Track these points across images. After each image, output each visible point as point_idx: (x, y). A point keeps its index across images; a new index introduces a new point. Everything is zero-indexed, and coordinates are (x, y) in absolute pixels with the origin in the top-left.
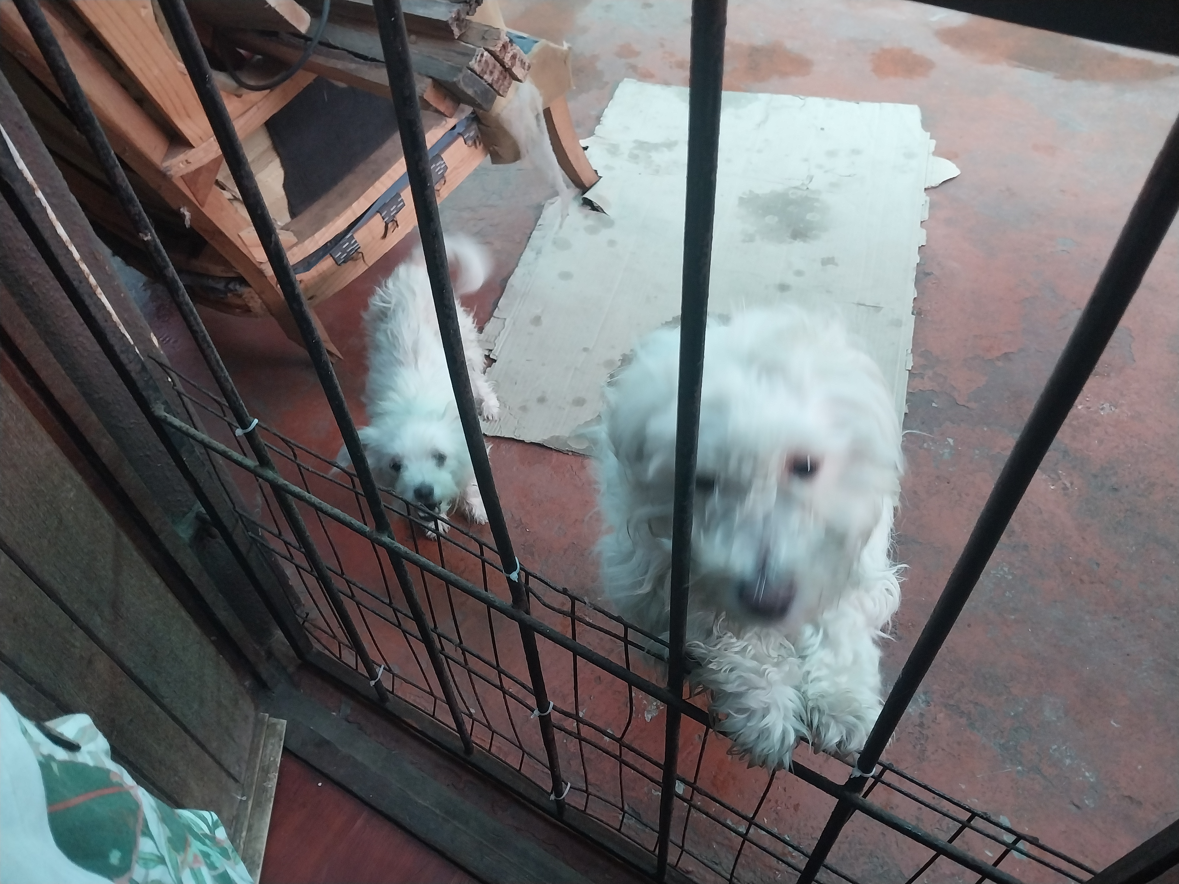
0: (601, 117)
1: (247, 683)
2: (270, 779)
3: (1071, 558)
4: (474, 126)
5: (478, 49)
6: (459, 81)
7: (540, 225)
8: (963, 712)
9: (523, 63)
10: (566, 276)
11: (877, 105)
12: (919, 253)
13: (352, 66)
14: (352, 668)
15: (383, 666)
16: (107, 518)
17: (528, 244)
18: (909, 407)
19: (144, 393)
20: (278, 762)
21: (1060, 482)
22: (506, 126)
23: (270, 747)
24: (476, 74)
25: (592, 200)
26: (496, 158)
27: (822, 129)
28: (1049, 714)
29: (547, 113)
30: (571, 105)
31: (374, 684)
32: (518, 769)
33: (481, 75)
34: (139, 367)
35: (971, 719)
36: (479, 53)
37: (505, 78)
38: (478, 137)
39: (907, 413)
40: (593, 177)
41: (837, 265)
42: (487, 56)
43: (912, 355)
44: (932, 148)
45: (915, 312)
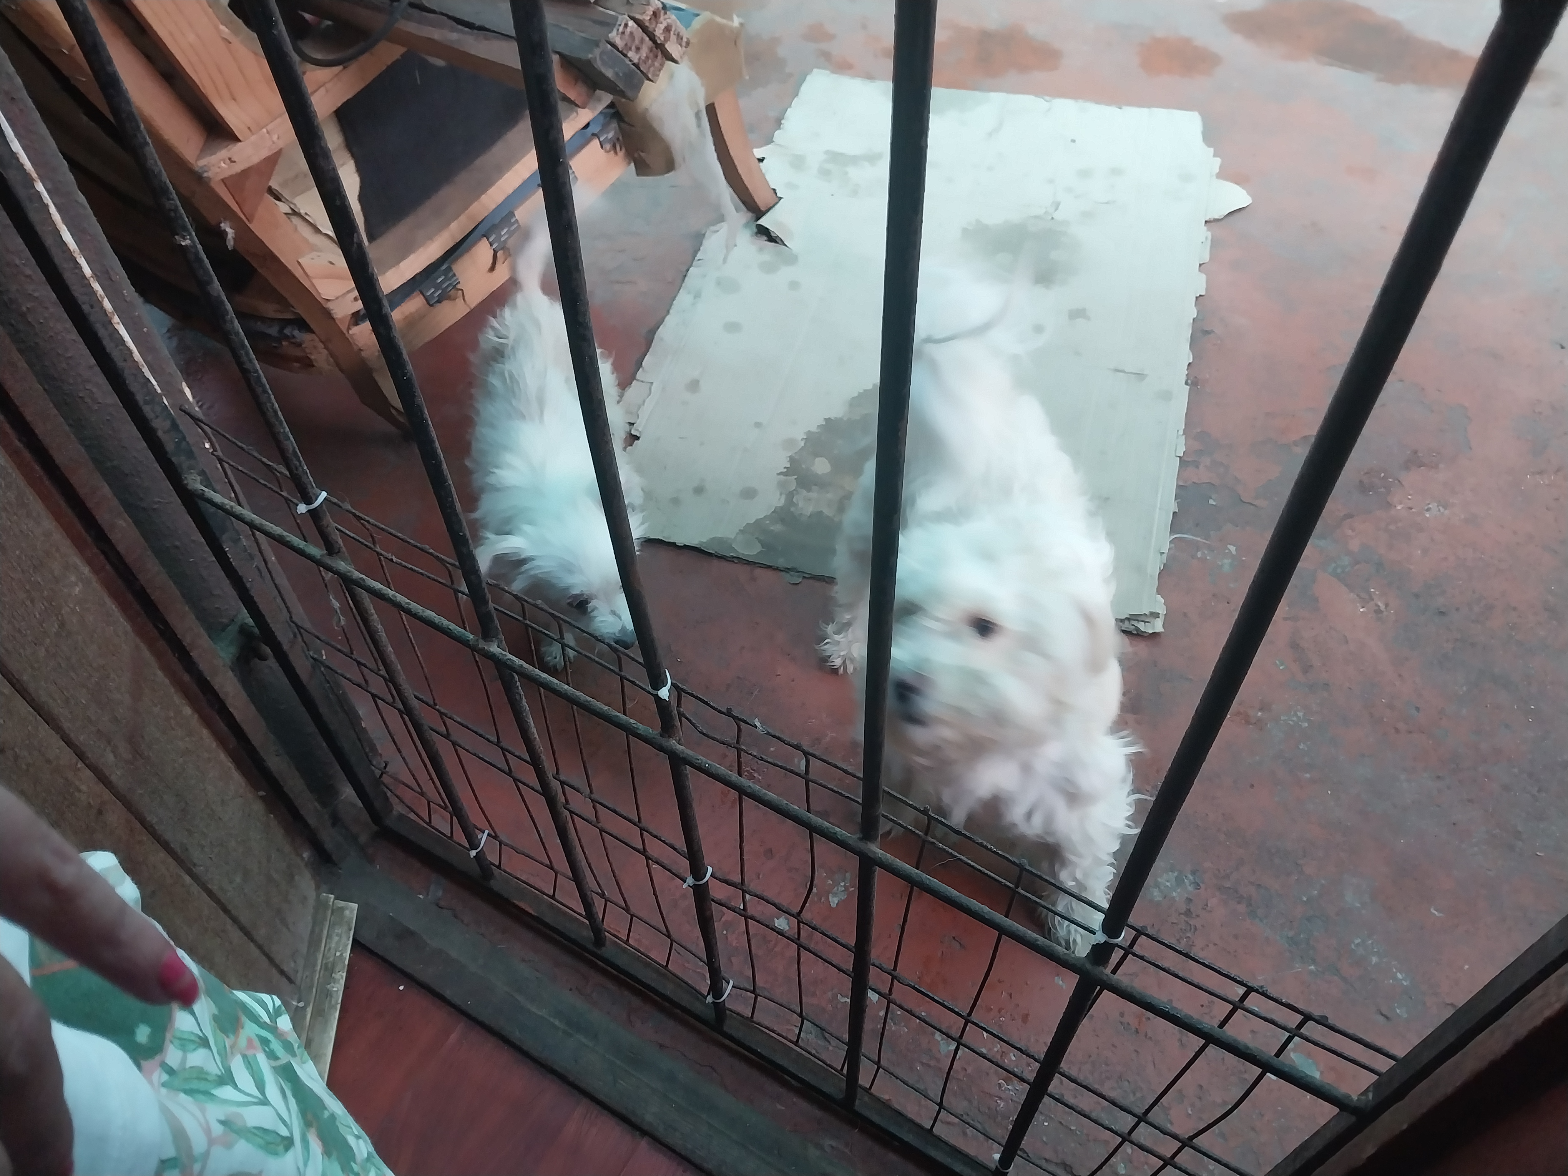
0: (783, 118)
1: (306, 855)
2: (335, 981)
3: (1383, 700)
4: (614, 125)
5: (620, 17)
6: (596, 58)
7: (699, 260)
8: (1241, 897)
9: (679, 38)
10: (732, 327)
11: (1145, 110)
12: (1195, 306)
13: (454, 37)
14: (445, 835)
15: (487, 832)
16: (123, 624)
17: (683, 285)
18: (1179, 505)
19: (174, 459)
20: (346, 958)
21: (1372, 603)
22: (656, 125)
23: (336, 939)
24: (618, 50)
25: (768, 227)
26: (642, 168)
27: (1073, 141)
28: (1350, 898)
29: (711, 110)
30: (743, 103)
31: (475, 855)
32: (665, 964)
33: (624, 52)
34: (167, 424)
35: (1251, 905)
36: (622, 22)
37: (656, 56)
38: (618, 139)
39: (1176, 512)
40: (771, 199)
41: (1088, 319)
42: (632, 27)
43: (1184, 437)
44: (1217, 170)
45: (1189, 382)
